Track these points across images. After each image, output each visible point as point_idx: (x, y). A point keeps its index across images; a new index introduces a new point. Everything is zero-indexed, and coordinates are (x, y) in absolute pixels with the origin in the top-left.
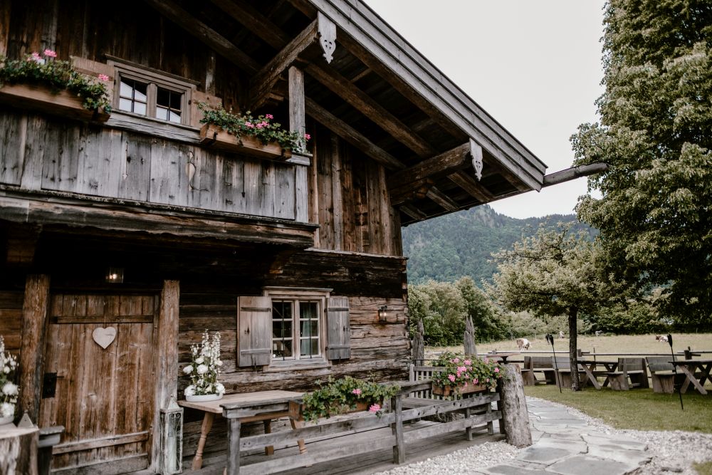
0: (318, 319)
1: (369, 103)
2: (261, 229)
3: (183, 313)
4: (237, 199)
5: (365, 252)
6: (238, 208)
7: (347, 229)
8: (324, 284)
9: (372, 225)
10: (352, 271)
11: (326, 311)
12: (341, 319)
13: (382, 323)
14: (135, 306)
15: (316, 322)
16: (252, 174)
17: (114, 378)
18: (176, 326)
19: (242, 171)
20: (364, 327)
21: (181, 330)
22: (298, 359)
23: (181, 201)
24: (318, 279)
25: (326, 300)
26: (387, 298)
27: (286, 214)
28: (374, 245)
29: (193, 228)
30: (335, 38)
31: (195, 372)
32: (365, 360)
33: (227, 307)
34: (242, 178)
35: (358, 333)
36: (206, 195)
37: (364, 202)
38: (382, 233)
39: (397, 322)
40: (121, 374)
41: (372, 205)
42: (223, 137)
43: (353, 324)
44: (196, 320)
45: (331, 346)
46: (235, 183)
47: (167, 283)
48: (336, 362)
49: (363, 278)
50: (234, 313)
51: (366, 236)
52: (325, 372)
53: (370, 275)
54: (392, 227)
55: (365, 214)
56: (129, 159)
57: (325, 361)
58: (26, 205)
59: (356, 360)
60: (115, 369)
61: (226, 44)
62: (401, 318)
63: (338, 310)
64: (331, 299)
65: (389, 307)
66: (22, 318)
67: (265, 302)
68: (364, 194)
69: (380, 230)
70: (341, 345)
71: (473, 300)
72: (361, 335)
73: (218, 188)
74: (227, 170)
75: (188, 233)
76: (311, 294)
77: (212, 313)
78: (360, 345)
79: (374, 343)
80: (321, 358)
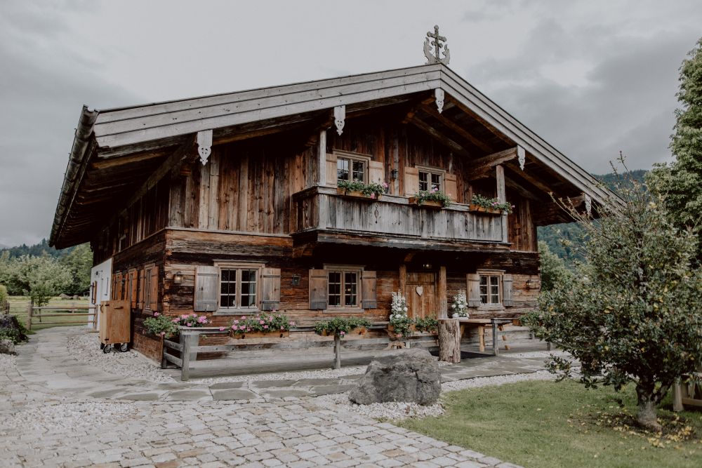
0: (498, 285)
1: (529, 175)
2: (491, 247)
3: (448, 281)
4: (482, 234)
5: (520, 249)
6: (483, 238)
7: (511, 238)
8: (502, 268)
9: (523, 235)
10: (514, 260)
11: (502, 282)
12: (509, 286)
13: (528, 289)
14: (428, 278)
15: (497, 287)
16: (486, 221)
17: (423, 308)
18: (446, 287)
19: (483, 220)
20: (519, 290)
21: (448, 289)
22: (490, 305)
23: (464, 237)
24: (498, 265)
25: (503, 276)
26: (530, 275)
27: (499, 239)
28: (524, 246)
29: (469, 248)
30: (524, 156)
31: (457, 307)
32: (520, 307)
33: (463, 279)
34: (483, 224)
35: (517, 293)
36: (471, 233)
37: (519, 222)
38: (528, 239)
39: (535, 288)
40: (425, 306)
41: (523, 223)
42: (481, 209)
43: (515, 288)
44: (452, 285)
45: (505, 299)
46: (481, 226)
47: (442, 267)
48: (507, 307)
49: (519, 264)
50: (465, 282)
51: (520, 241)
52: (502, 312)
53: (522, 263)
54: (532, 235)
55: (519, 229)
56: (448, 221)
57: (502, 307)
58: (424, 243)
59: (516, 307)
60: (423, 304)
61: (459, 148)
62: (537, 286)
63: (508, 281)
64: (505, 275)
65: (532, 280)
66: (399, 282)
67: (477, 277)
68: (518, 218)
69: (527, 237)
70: (509, 299)
71: (546, 265)
72: (518, 294)
73: (475, 230)
74: (478, 221)
75: (467, 250)
76: (496, 273)
77: (457, 281)
78: (518, 300)
79: (524, 299)
80: (500, 305)
